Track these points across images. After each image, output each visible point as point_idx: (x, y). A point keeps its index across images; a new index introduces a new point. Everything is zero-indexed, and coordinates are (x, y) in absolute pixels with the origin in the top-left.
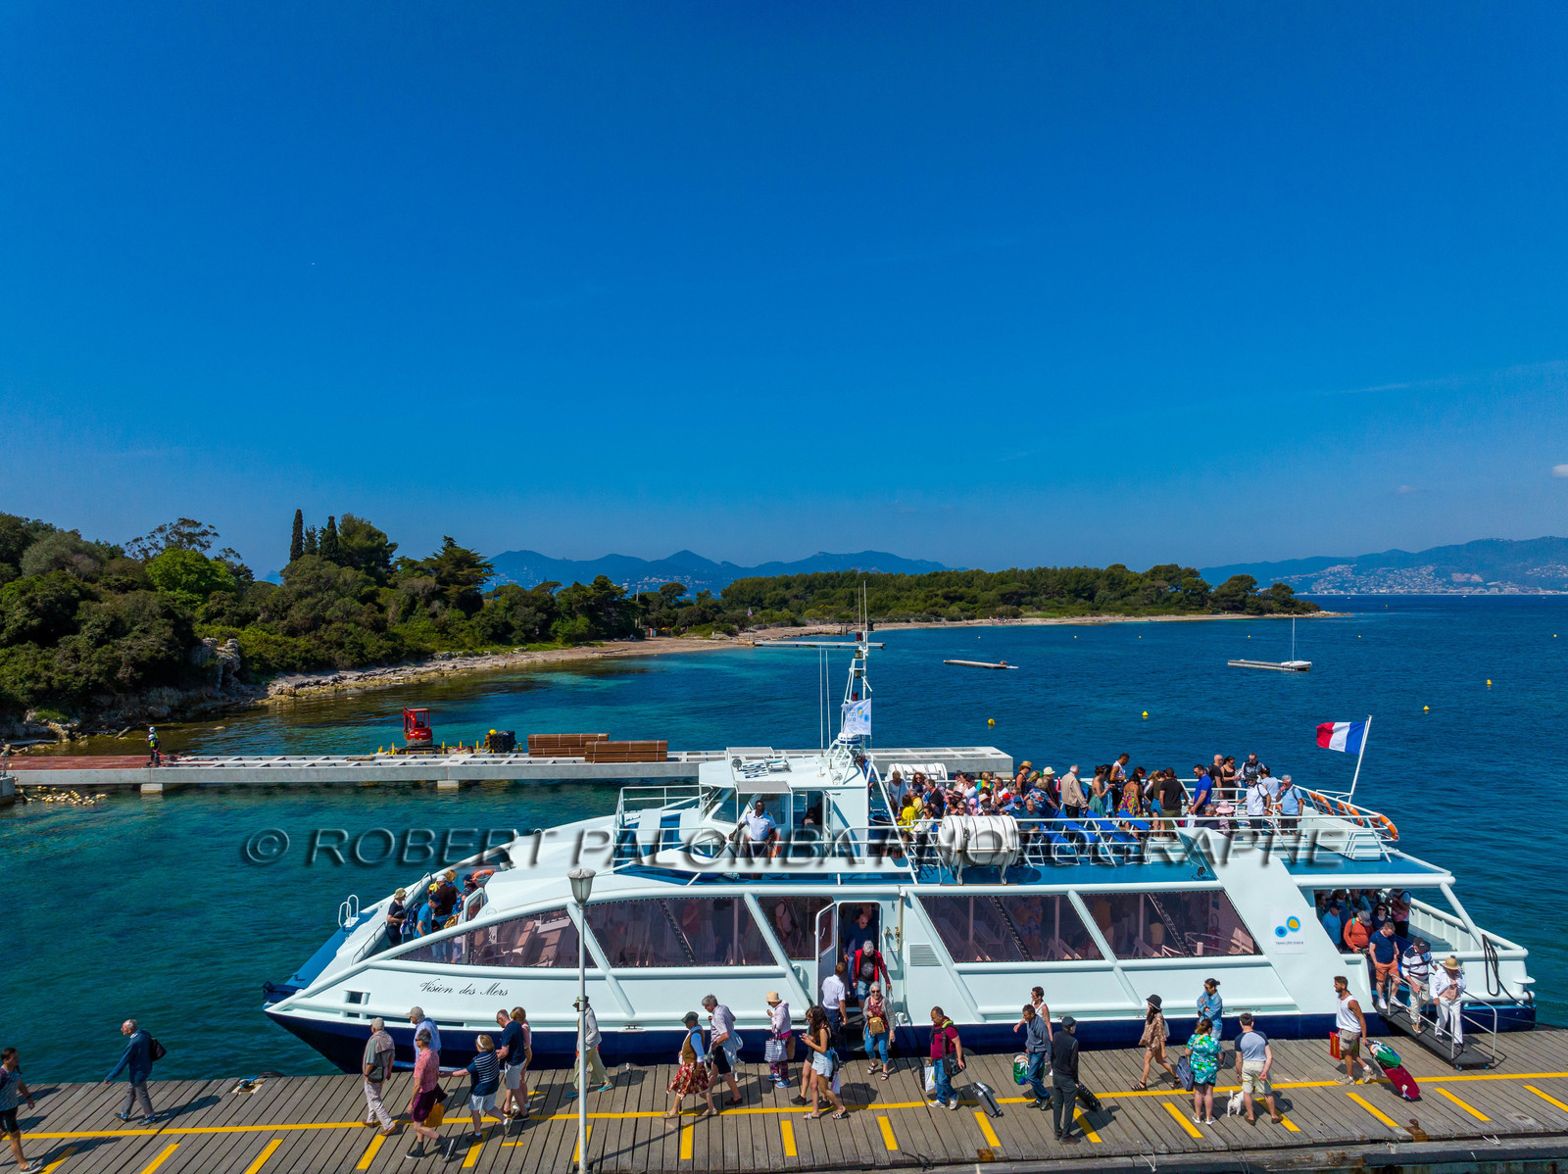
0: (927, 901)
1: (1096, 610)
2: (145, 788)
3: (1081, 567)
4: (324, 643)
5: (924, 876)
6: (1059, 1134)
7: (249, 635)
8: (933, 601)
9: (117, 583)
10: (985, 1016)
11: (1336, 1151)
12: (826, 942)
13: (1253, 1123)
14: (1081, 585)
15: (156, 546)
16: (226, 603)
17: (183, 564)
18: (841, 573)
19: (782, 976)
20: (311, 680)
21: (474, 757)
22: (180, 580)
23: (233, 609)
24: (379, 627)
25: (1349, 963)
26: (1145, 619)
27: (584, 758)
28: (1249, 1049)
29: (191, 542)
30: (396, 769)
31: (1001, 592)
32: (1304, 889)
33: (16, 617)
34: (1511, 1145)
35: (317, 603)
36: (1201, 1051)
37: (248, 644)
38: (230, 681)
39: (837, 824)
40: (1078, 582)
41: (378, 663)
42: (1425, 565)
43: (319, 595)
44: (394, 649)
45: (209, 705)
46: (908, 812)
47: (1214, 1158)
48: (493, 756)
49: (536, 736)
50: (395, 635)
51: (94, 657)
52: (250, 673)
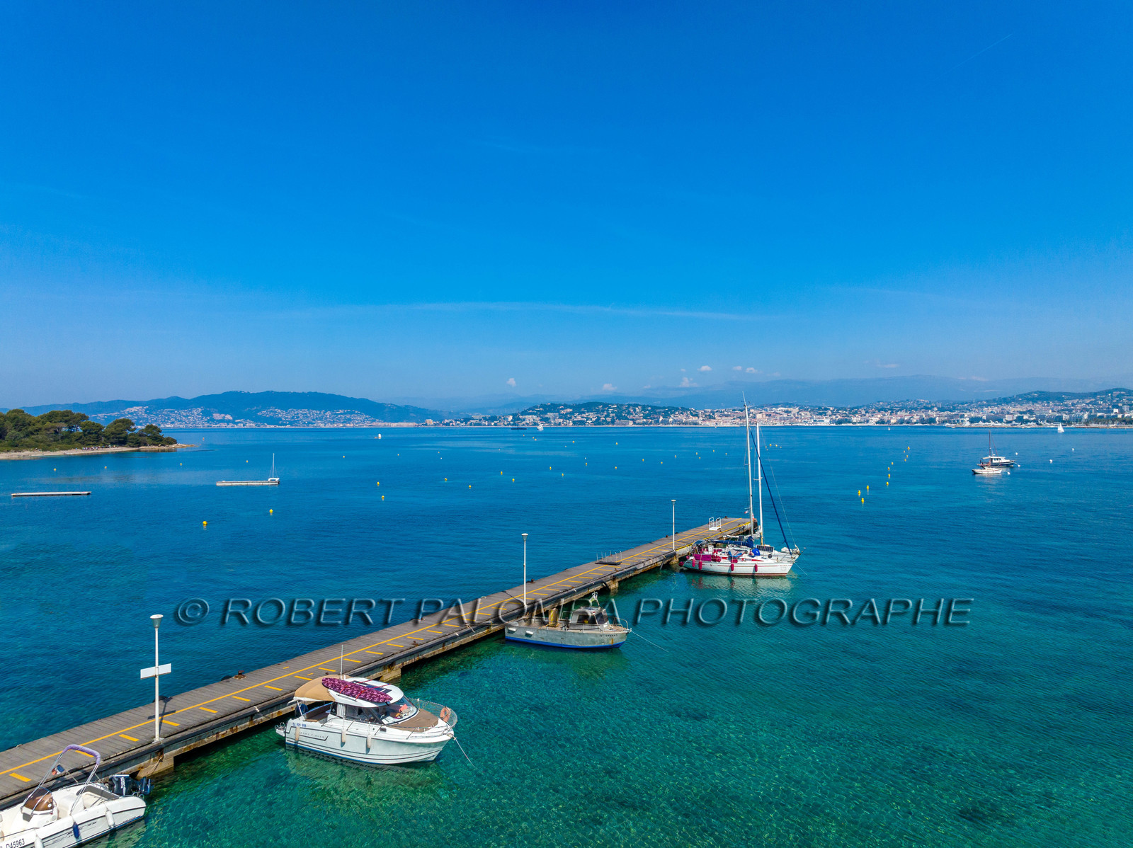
42: (196, 408)
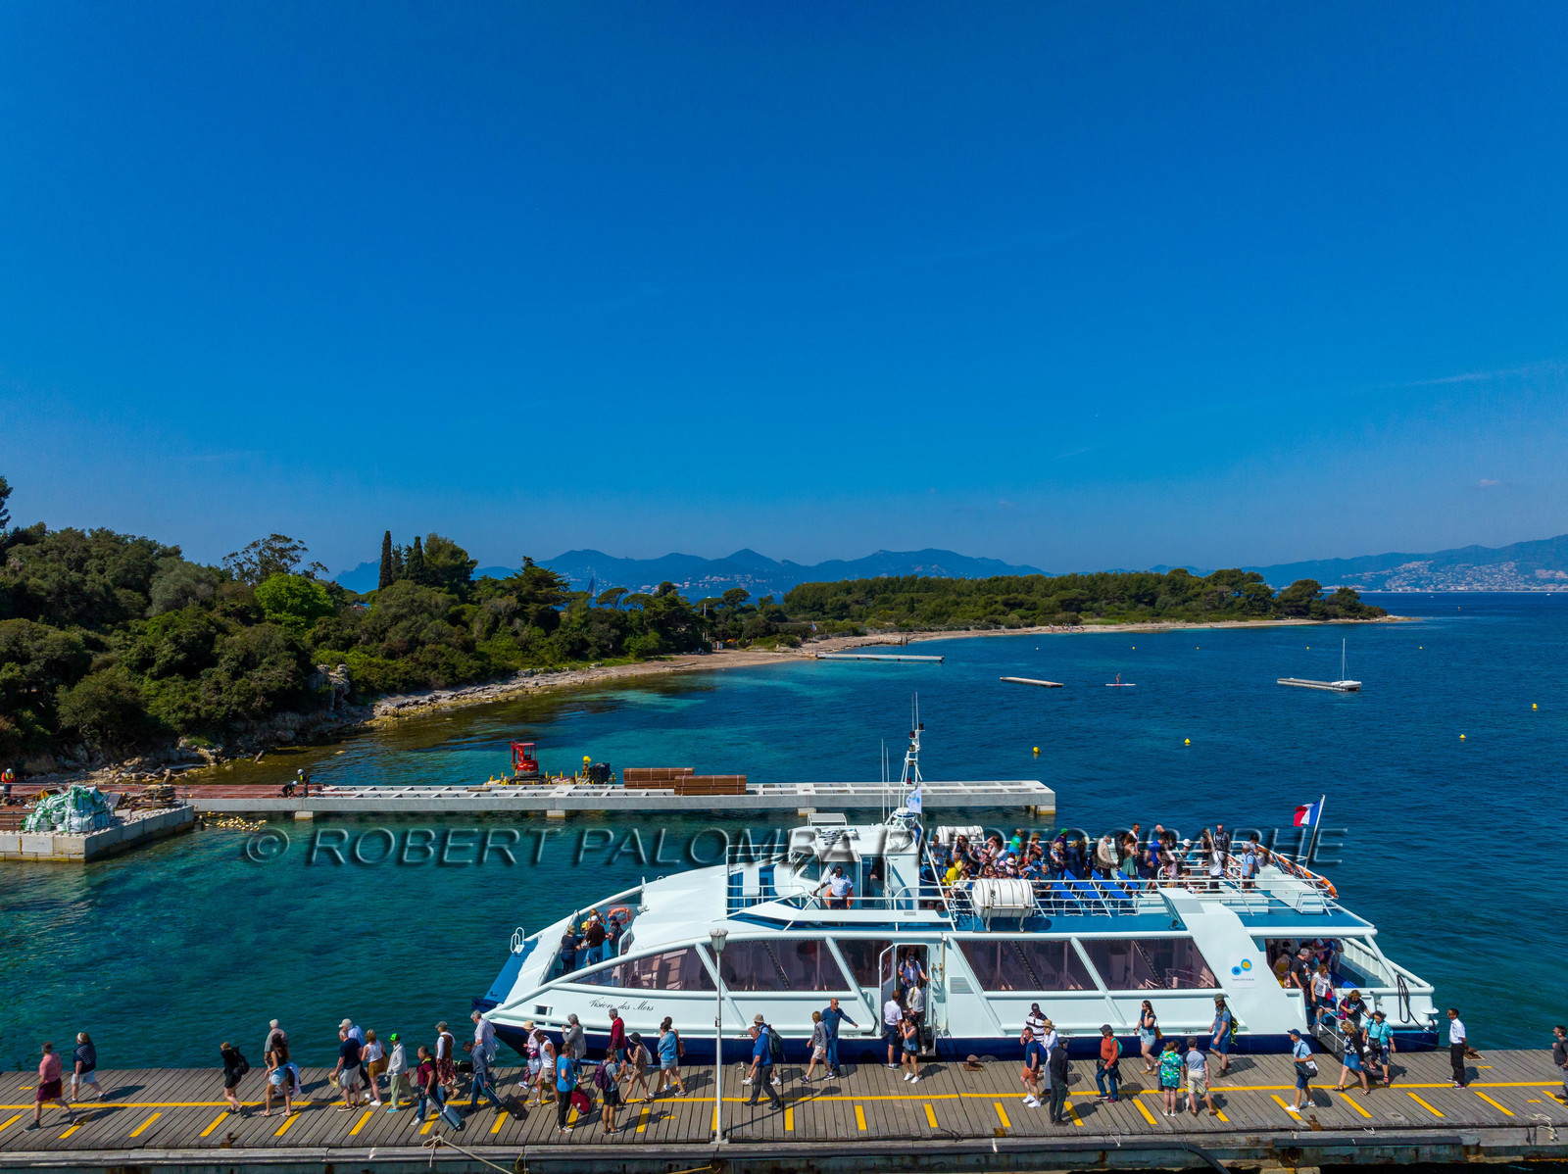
0: (963, 944)
1: (1156, 616)
2: (298, 815)
3: (1142, 571)
4: (421, 664)
5: (961, 924)
6: (1053, 1119)
7: (354, 657)
8: (993, 608)
9: (232, 609)
10: (1007, 1031)
11: (1253, 1136)
12: (886, 975)
13: (1196, 1115)
14: (1142, 590)
15: (250, 560)
16: (331, 627)
17: (288, 588)
18: (901, 578)
19: (855, 999)
20: (410, 700)
21: (576, 788)
22: (286, 604)
23: (338, 633)
24: (468, 647)
25: (1289, 995)
26: (1206, 626)
27: (673, 790)
28: (1193, 1062)
29: (282, 557)
30: (512, 800)
31: (1061, 598)
32: (1255, 939)
33: (165, 652)
34: (1383, 1134)
35: (410, 627)
36: (1167, 1063)
37: (354, 667)
38: (341, 703)
39: (895, 882)
40: (1139, 588)
41: (468, 682)
42: (1507, 561)
43: (414, 618)
44: (482, 668)
45: (325, 727)
46: (951, 872)
47: (1163, 1138)
48: (593, 788)
49: (630, 770)
50: (482, 653)
51: (234, 689)
52: (358, 696)
